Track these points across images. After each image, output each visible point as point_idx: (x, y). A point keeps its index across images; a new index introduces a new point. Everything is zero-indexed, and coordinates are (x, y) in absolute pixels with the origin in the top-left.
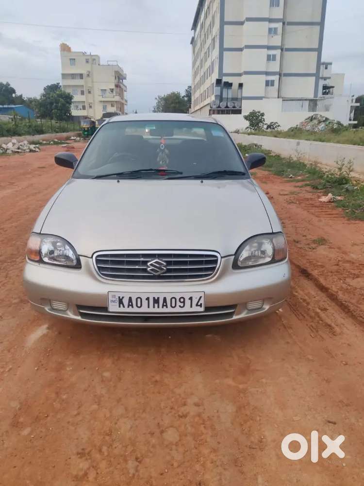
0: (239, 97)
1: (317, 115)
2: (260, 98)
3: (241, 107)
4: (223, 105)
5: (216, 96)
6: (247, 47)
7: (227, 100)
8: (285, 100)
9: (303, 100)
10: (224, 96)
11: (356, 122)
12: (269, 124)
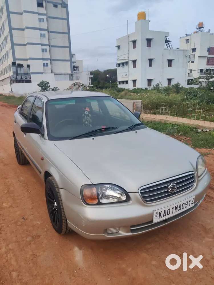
0: (28, 72)
1: (77, 82)
2: (42, 73)
3: (30, 79)
4: (19, 78)
5: (13, 72)
6: (29, 44)
7: (21, 74)
8: (56, 74)
9: (66, 74)
10: (19, 72)
11: (93, 85)
12: (53, 88)
